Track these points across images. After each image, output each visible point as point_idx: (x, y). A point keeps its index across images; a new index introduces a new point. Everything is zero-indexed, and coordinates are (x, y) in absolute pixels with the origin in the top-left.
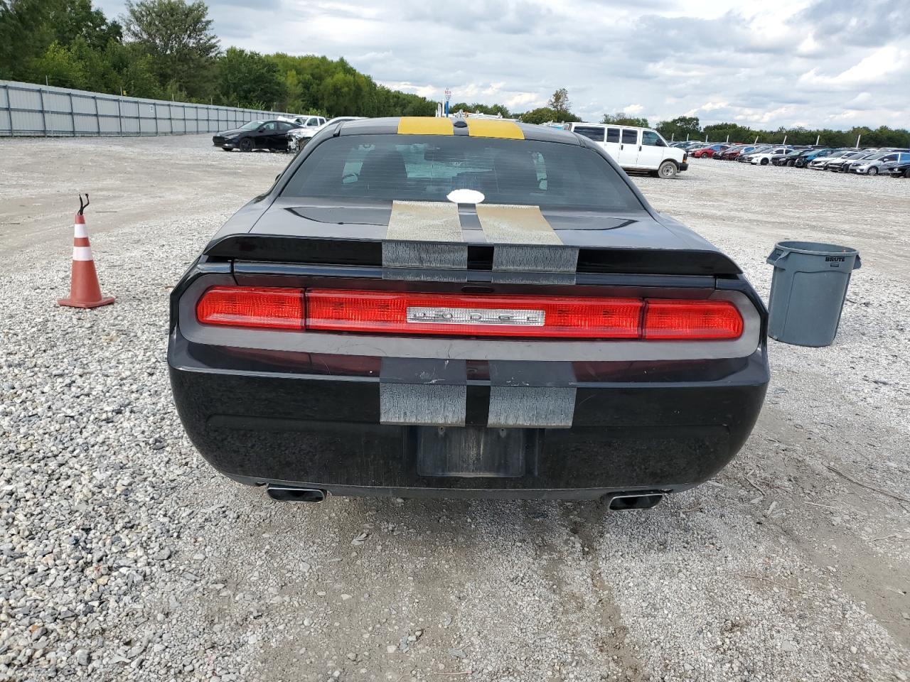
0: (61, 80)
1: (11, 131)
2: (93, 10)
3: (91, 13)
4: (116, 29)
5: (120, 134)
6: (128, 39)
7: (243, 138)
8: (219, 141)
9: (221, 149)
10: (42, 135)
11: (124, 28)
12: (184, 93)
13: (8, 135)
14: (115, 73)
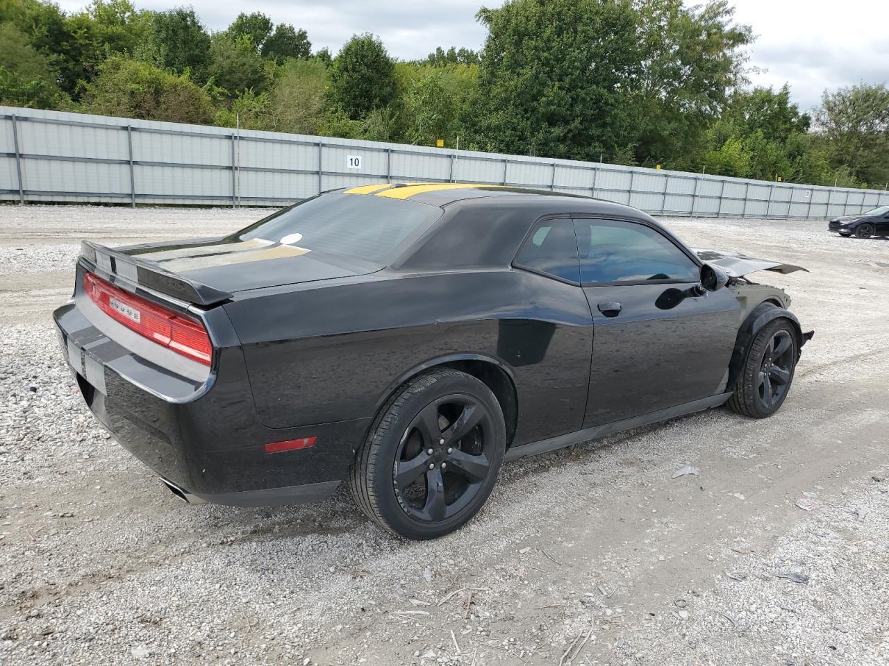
0: (728, 170)
1: (662, 211)
2: (789, 105)
3: (786, 109)
4: (806, 121)
5: (766, 217)
6: (814, 129)
7: (861, 224)
8: (835, 226)
9: (838, 234)
10: (689, 215)
11: (813, 119)
12: (853, 178)
13: (659, 214)
14: (788, 163)
